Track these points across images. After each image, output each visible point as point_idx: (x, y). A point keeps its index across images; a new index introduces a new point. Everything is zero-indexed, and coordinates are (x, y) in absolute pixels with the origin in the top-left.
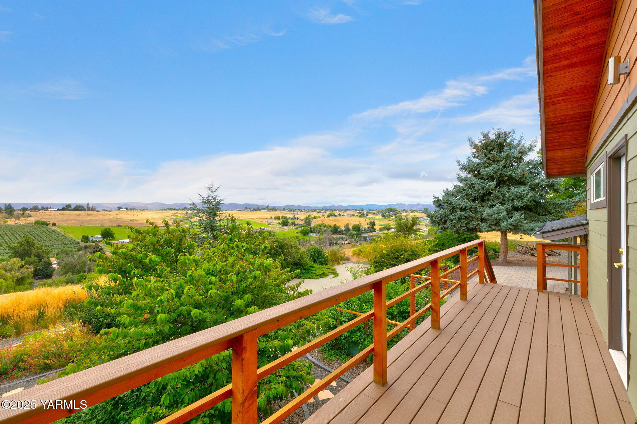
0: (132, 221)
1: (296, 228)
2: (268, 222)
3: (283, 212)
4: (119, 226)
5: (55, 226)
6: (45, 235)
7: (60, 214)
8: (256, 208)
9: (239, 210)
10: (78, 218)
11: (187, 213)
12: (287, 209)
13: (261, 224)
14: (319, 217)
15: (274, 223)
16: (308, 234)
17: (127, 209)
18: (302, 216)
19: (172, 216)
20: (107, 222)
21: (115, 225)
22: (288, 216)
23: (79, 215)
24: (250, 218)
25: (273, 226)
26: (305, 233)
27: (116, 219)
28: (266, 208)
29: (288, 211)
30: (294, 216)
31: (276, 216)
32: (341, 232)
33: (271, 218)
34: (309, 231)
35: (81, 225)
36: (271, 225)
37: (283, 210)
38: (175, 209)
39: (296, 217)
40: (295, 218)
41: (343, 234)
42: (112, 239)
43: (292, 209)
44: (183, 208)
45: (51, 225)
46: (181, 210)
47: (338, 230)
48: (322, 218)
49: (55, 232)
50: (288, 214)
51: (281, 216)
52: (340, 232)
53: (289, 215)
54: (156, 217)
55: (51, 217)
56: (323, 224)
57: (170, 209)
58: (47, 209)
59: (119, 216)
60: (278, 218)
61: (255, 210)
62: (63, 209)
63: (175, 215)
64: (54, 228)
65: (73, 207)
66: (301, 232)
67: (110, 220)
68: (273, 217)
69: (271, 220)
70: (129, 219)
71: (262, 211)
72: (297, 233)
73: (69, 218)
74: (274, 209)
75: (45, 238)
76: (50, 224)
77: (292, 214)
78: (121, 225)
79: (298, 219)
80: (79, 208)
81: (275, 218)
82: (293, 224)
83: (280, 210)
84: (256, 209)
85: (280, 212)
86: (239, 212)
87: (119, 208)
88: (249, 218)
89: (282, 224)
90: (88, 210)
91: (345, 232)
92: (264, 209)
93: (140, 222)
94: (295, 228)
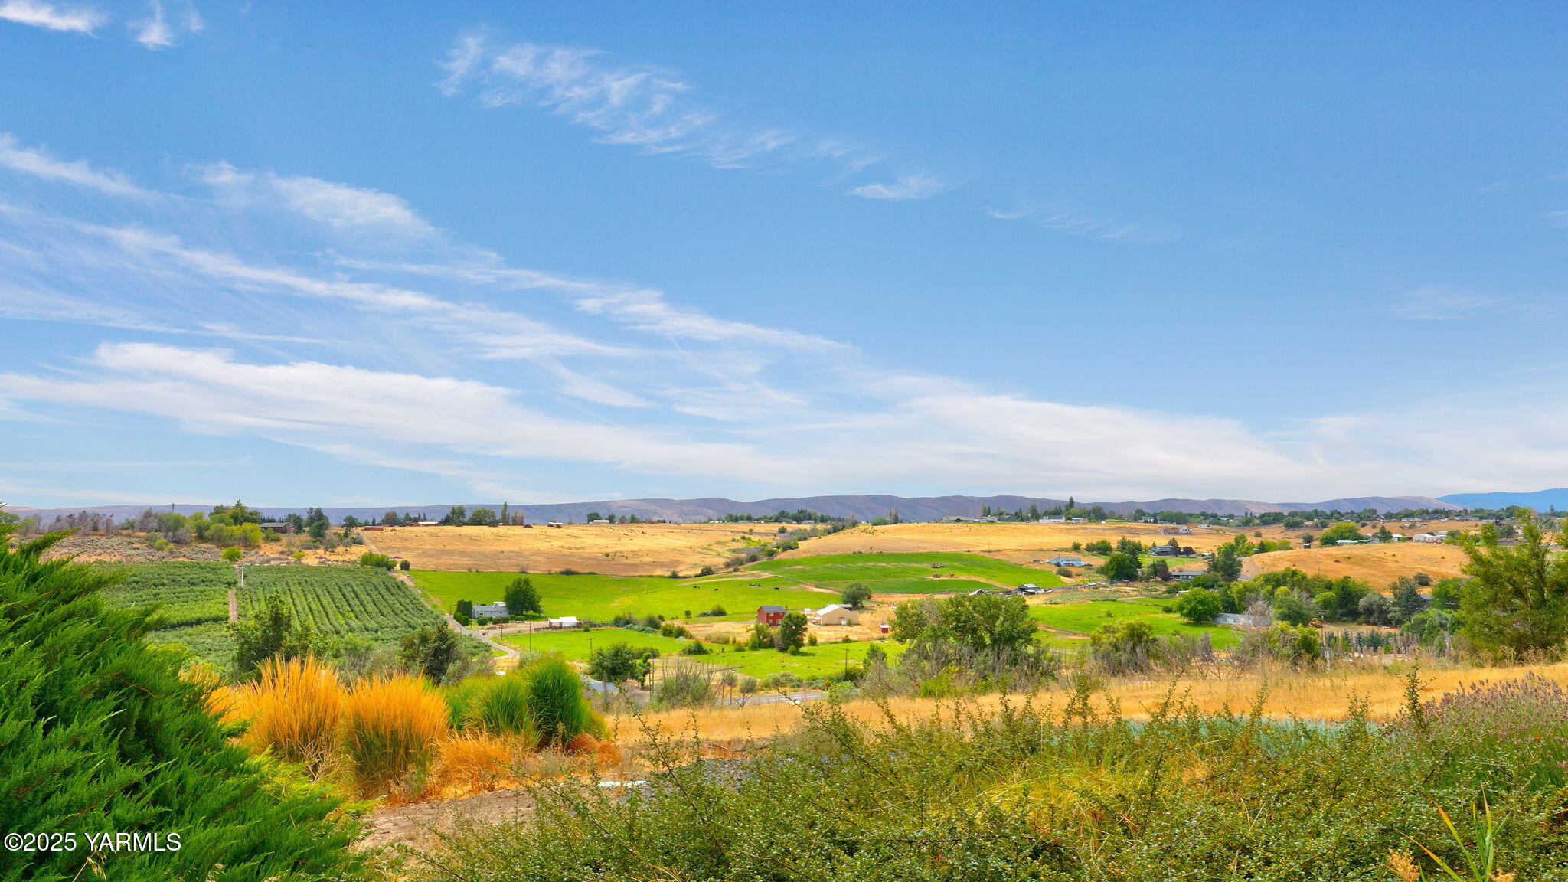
0: (610, 557)
1: (1169, 592)
2: (1058, 565)
3: (1134, 525)
4: (568, 573)
5: (406, 572)
6: (374, 596)
7: (431, 535)
8: (1024, 513)
9: (958, 521)
10: (471, 548)
11: (783, 531)
12: (1155, 516)
13: (1030, 572)
14: (1285, 547)
15: (1082, 570)
16: (1214, 617)
17: (611, 519)
18: (1207, 543)
19: (734, 540)
20: (539, 559)
21: (558, 570)
22: (1145, 541)
23: (474, 540)
24: (992, 547)
25: (1079, 580)
26: (1201, 615)
27: (566, 551)
28: (1066, 511)
29: (1155, 522)
30: (1173, 543)
31: (1094, 540)
32: (1377, 614)
33: (1076, 548)
34: (1220, 604)
35: (470, 570)
36: (1069, 575)
37: (1136, 520)
38: (749, 518)
39: (1182, 545)
40: (1175, 551)
41: (1387, 623)
42: (531, 612)
43: (1173, 516)
44: (776, 513)
45: (398, 567)
46: (767, 520)
47: (1362, 602)
48: (1298, 551)
49: (400, 589)
50: (1149, 532)
51: (1114, 541)
52: (1369, 611)
53: (1152, 539)
54: (685, 543)
55: (406, 544)
56: (1295, 573)
57: (736, 520)
58: (415, 522)
59: (578, 541)
60: (1103, 549)
61: (1019, 517)
62: (446, 522)
63: (743, 538)
64: (401, 576)
65: (468, 515)
66: (1181, 608)
67: (549, 555)
68: (1083, 546)
69: (1074, 555)
70: (602, 551)
71: (1045, 521)
72: (1168, 610)
73: (449, 547)
74: (1097, 513)
75: (370, 607)
76: (395, 564)
77: (1167, 532)
78: (574, 568)
79: (1189, 552)
80: (482, 518)
81: (1091, 549)
82: (1155, 574)
83: (1120, 518)
84: (1027, 513)
85: (1117, 525)
86: (957, 525)
87: (593, 517)
88: (986, 548)
89: (1112, 573)
90: (506, 523)
91: (1395, 612)
92: (1055, 513)
93: (630, 561)
94: (1164, 589)
